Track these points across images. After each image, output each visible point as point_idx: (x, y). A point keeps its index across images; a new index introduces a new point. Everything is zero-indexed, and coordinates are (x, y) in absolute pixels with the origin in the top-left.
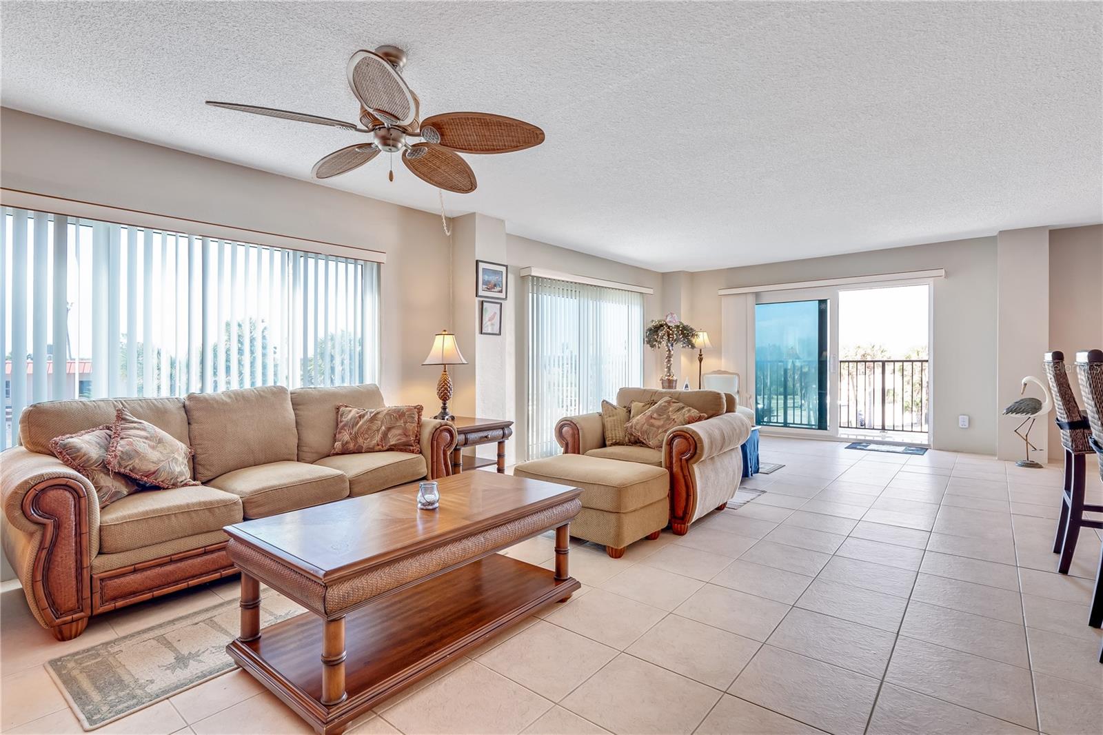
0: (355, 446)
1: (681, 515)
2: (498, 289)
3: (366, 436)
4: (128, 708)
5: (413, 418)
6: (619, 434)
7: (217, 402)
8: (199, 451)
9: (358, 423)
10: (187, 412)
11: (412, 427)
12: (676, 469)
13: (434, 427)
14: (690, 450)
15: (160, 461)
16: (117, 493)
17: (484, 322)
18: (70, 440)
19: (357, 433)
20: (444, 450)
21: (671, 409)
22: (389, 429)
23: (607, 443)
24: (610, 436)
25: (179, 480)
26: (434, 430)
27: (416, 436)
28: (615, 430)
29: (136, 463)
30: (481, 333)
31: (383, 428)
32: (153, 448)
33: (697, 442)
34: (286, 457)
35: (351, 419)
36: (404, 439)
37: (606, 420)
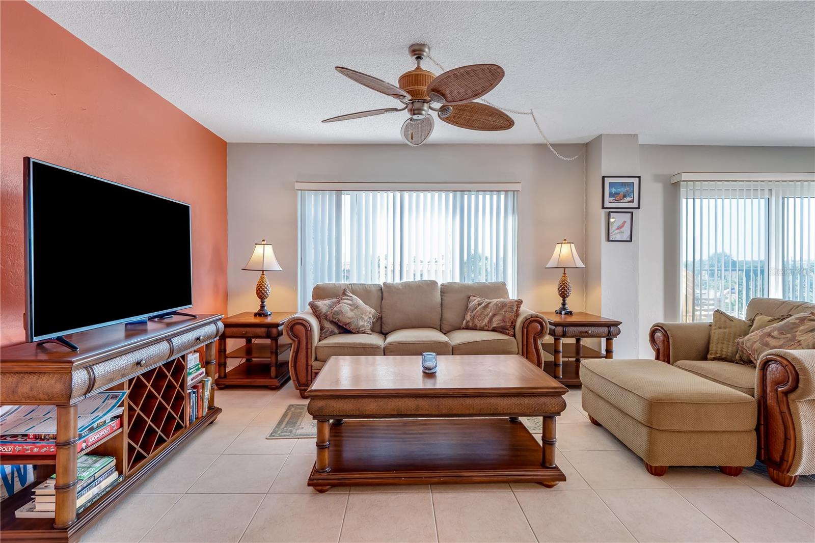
0: (473, 324)
1: (778, 459)
2: (628, 199)
3: (480, 318)
4: (285, 436)
5: (512, 308)
6: (728, 350)
7: (395, 288)
8: (384, 316)
9: (476, 308)
10: (382, 293)
11: (510, 315)
12: (771, 401)
13: (525, 317)
14: (788, 382)
15: (352, 318)
16: (332, 331)
17: (611, 231)
18: (317, 302)
19: (474, 315)
20: (534, 337)
21: (802, 328)
22: (494, 315)
23: (709, 356)
24: (714, 349)
25: (361, 330)
26: (525, 319)
27: (512, 323)
28: (723, 343)
29: (340, 317)
30: (608, 241)
31: (491, 314)
32: (352, 310)
33: (800, 373)
34: (432, 326)
35: (473, 306)
36: (502, 324)
37: (713, 331)
